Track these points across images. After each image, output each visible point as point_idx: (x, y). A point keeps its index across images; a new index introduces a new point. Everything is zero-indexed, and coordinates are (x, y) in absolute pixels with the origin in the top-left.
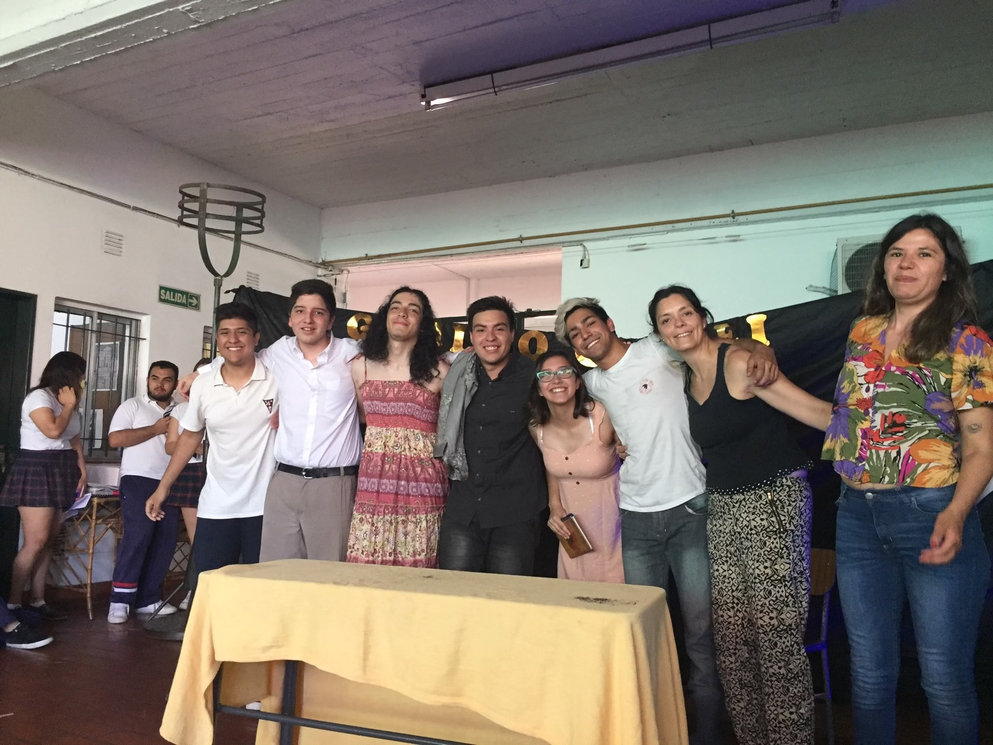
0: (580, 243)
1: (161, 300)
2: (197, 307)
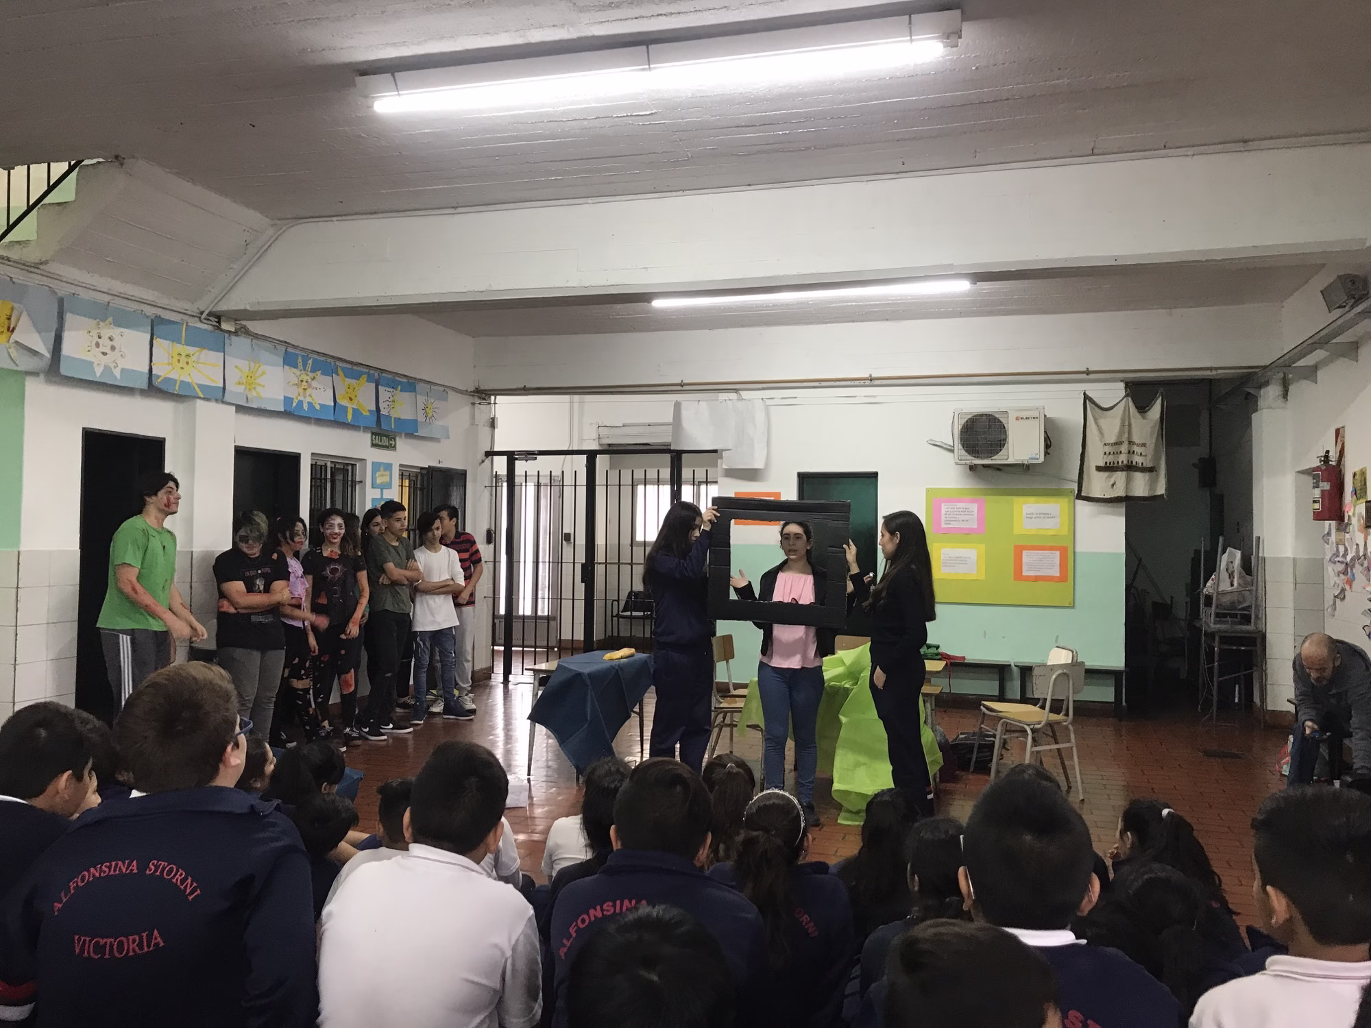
0: (736, 391)
1: (373, 445)
2: (394, 448)
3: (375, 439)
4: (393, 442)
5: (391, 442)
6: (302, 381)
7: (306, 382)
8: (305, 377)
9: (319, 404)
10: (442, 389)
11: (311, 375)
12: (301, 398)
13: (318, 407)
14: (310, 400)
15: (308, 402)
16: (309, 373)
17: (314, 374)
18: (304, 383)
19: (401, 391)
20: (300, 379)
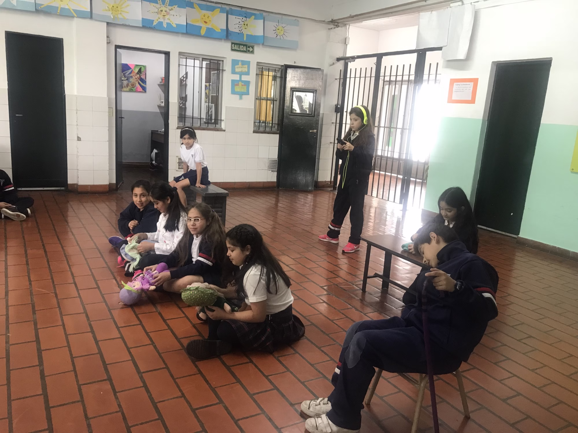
1: (232, 50)
2: (252, 52)
3: (234, 46)
4: (251, 49)
5: (249, 49)
6: (162, 11)
7: (165, 11)
8: (164, 9)
9: (176, 24)
10: (295, 18)
11: (170, 7)
12: (161, 20)
13: (175, 26)
14: (169, 21)
15: (167, 23)
16: (167, 6)
17: (173, 7)
18: (164, 12)
19: (254, 19)
20: (160, 10)
